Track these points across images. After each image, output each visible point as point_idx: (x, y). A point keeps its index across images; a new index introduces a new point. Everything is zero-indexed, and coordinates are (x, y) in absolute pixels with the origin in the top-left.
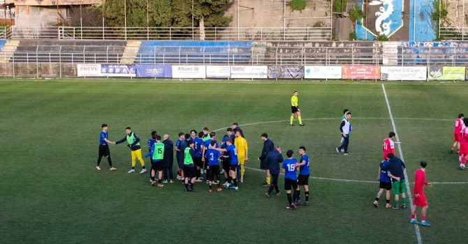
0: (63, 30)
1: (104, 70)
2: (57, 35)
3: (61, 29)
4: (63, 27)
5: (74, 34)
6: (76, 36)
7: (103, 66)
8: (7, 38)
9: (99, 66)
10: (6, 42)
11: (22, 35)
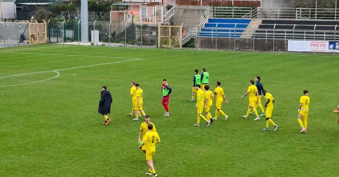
0: (300, 11)
1: (332, 46)
2: (295, 15)
3: (299, 10)
4: (301, 9)
5: (310, 14)
6: (311, 16)
7: (330, 43)
8: (252, 18)
9: (327, 43)
10: (250, 21)
11: (265, 15)
